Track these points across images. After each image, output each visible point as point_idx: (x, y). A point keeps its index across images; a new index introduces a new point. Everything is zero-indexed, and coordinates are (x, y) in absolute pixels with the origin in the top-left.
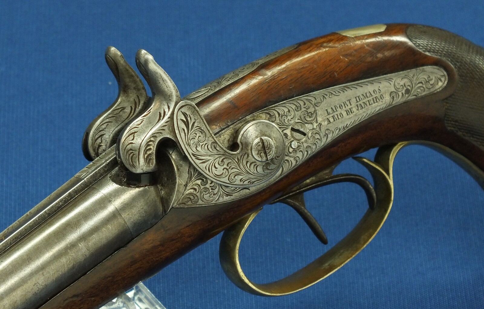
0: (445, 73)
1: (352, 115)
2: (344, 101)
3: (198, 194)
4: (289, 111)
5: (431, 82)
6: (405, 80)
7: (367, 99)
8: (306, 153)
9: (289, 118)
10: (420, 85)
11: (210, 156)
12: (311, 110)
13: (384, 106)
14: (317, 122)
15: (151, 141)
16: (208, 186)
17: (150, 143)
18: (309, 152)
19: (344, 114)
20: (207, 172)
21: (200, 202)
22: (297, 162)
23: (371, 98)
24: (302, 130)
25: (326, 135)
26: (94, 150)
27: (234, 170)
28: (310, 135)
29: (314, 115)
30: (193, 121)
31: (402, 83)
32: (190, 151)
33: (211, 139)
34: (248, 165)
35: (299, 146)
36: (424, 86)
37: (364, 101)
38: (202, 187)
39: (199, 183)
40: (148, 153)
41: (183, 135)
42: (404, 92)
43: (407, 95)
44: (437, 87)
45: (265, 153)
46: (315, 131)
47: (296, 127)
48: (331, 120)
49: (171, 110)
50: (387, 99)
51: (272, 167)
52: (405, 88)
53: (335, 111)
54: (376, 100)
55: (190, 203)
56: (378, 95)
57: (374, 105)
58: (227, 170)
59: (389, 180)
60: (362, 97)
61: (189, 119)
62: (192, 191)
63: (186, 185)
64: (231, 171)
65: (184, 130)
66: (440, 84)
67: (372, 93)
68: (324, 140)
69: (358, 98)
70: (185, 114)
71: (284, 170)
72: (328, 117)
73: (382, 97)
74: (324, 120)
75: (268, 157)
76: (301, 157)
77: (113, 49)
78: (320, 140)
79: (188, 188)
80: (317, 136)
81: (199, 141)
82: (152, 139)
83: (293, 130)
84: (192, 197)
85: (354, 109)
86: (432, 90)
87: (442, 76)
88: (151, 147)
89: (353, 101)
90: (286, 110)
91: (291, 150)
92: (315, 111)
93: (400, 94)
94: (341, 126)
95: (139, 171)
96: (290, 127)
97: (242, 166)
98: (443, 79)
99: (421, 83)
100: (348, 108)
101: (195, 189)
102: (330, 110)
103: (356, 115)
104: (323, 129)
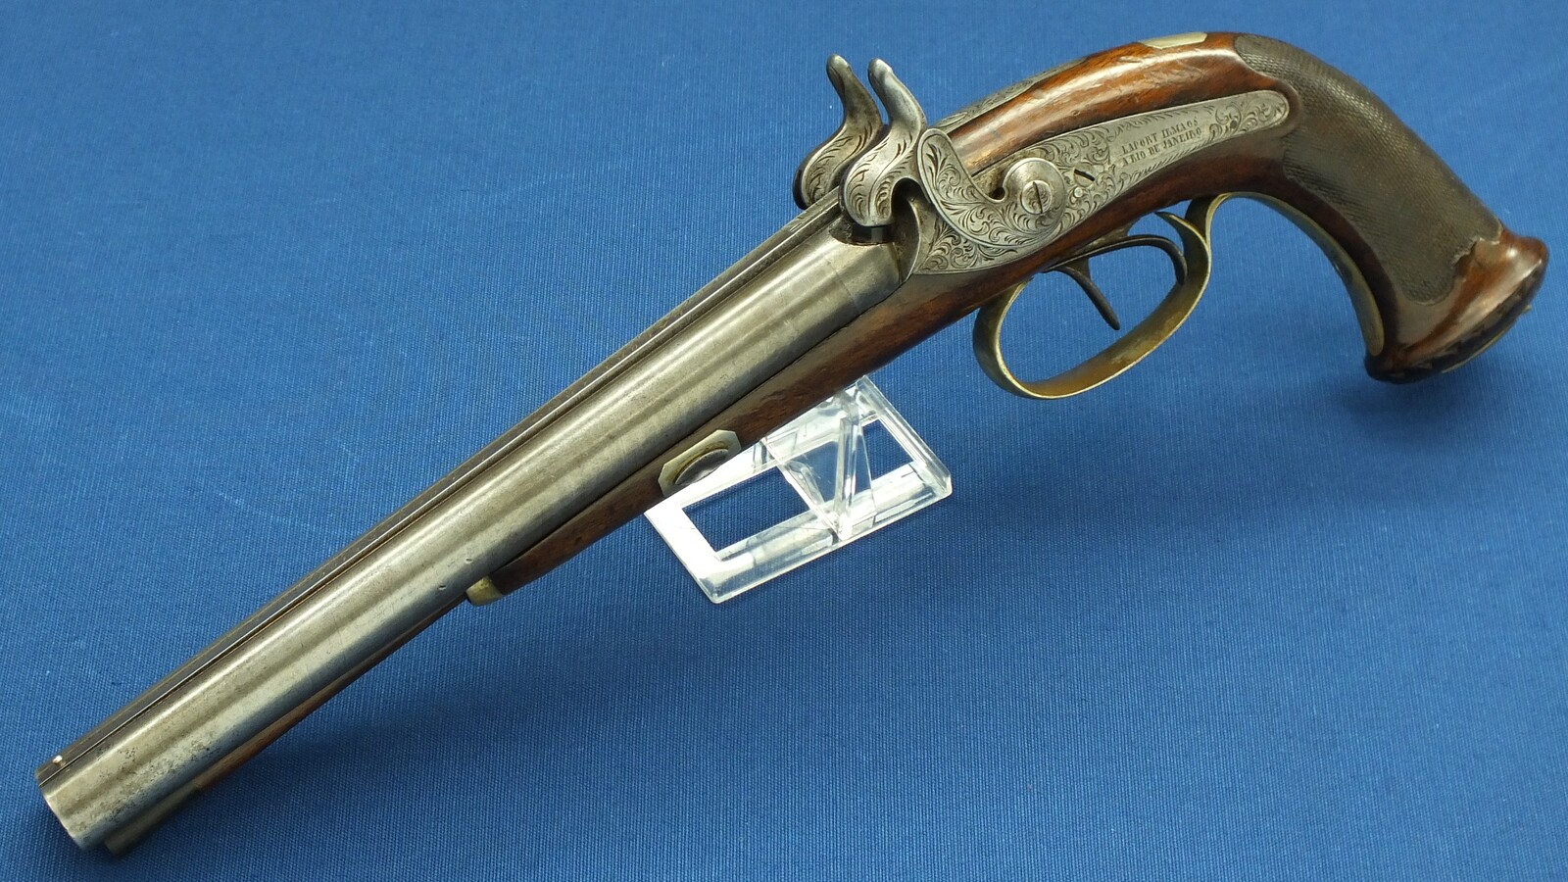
0: (1286, 101)
1: (1156, 155)
2: (1147, 135)
3: (948, 257)
4: (1072, 147)
5: (1266, 113)
6: (1232, 110)
7: (1178, 134)
8: (1094, 204)
9: (1072, 156)
10: (1252, 116)
11: (965, 204)
12: (1102, 146)
13: (1202, 143)
14: (1109, 162)
15: (886, 183)
16: (961, 246)
17: (885, 186)
18: (1098, 204)
19: (1147, 152)
20: (961, 227)
21: (950, 267)
22: (1081, 216)
23: (1184, 132)
24: (1088, 173)
25: (1122, 181)
26: (809, 194)
27: (997, 225)
28: (1099, 180)
29: (1106, 153)
30: (943, 157)
31: (1227, 114)
32: (939, 198)
33: (967, 181)
34: (1016, 218)
35: (1084, 195)
36: (1257, 118)
37: (1174, 136)
38: (953, 247)
39: (950, 242)
40: (882, 198)
41: (929, 175)
42: (1228, 125)
43: (1233, 130)
44: (1274, 119)
45: (1039, 202)
46: (1106, 176)
47: (1081, 169)
48: (1129, 160)
49: (914, 141)
50: (1206, 134)
51: (1048, 221)
52: (1231, 121)
53: (1134, 148)
54: (1190, 135)
55: (936, 268)
56: (1193, 129)
57: (1187, 142)
58: (988, 224)
59: (1205, 244)
60: (1171, 130)
61: (938, 154)
62: (939, 252)
63: (932, 244)
64: (993, 226)
65: (931, 169)
66: (1279, 115)
67: (1186, 126)
68: (1119, 187)
69: (1165, 132)
70: (932, 148)
71: (1064, 227)
72: (1125, 156)
73: (1198, 131)
74: (1119, 161)
75: (1044, 208)
76: (1086, 211)
77: (838, 59)
78: (1114, 187)
79: (934, 248)
80: (1110, 182)
81: (951, 185)
82: (888, 180)
83: (1076, 172)
84: (939, 261)
85: (1160, 147)
86: (1267, 124)
87: (1282, 105)
88: (886, 191)
89: (1160, 138)
90: (1069, 146)
91: (1074, 200)
92: (1107, 148)
93: (1224, 128)
94: (1141, 169)
95: (869, 224)
96: (1074, 169)
97: (1007, 220)
98: (1282, 109)
99: (1253, 113)
100: (1151, 145)
101: (944, 250)
102: (1127, 148)
103: (1163, 155)
104: (1117, 173)
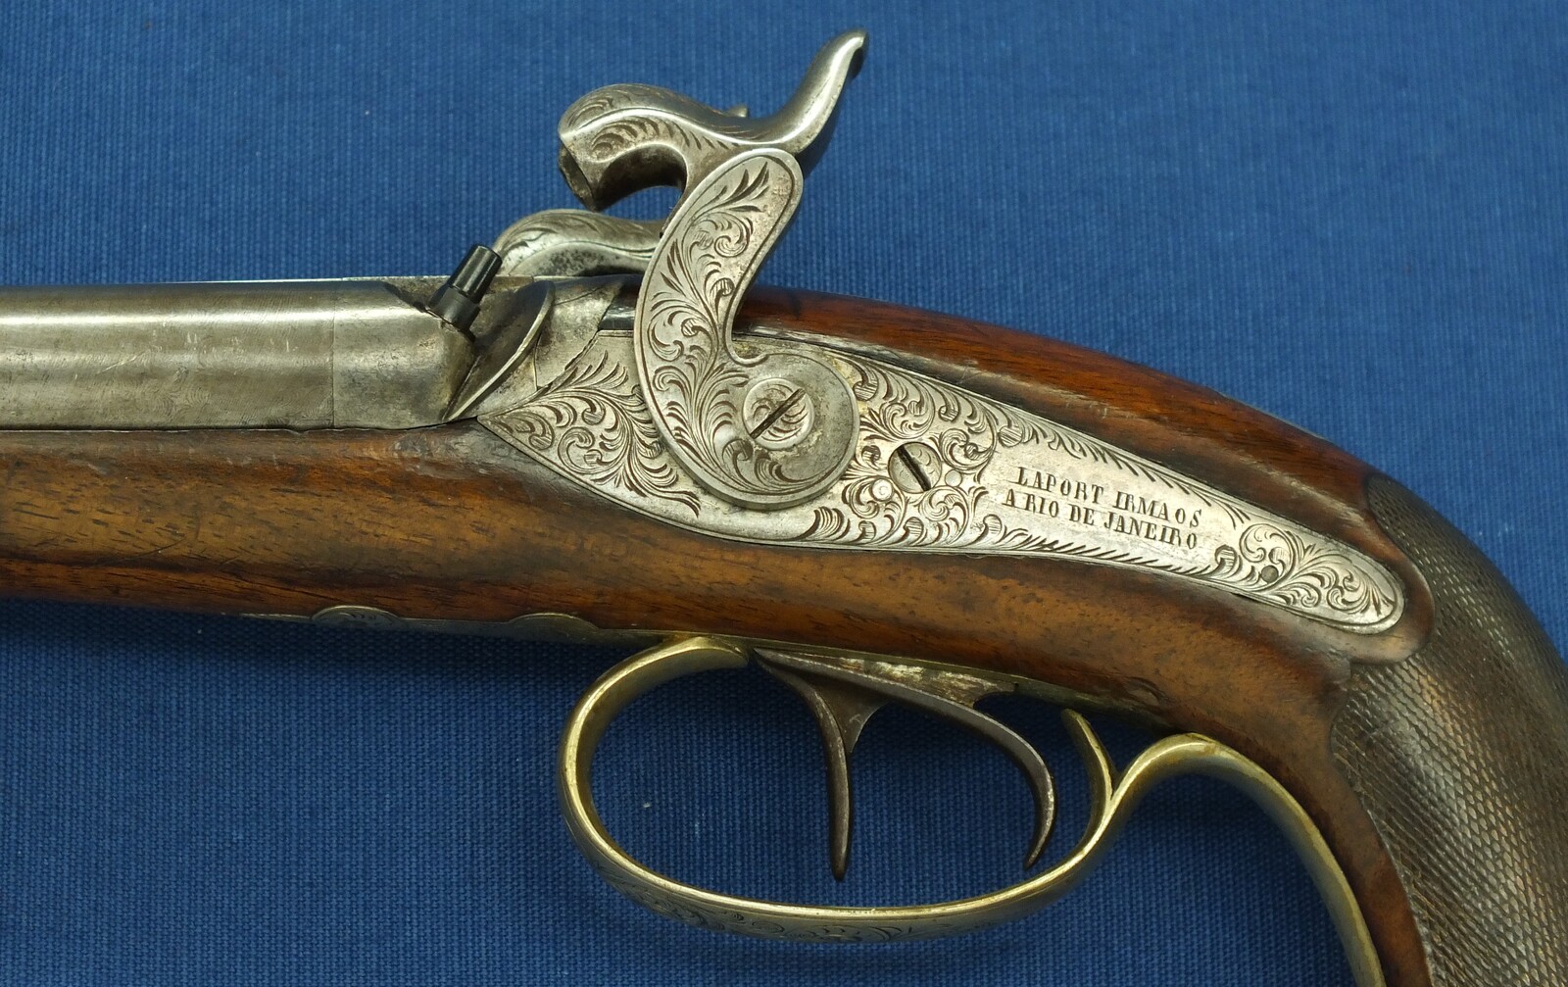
0: (1401, 601)
1: (1081, 527)
2: (1083, 480)
3: (560, 433)
5: (1349, 596)
6: (1281, 547)
7: (1147, 518)
8: (901, 532)
9: (910, 419)
10: (1316, 582)
12: (984, 442)
13: (1187, 566)
14: (977, 479)
16: (597, 431)
18: (912, 537)
19: (1065, 511)
21: (553, 455)
22: (863, 535)
23: (1161, 523)
24: (926, 470)
25: (984, 528)
29: (982, 459)
31: (1268, 545)
35: (891, 501)
36: (1324, 592)
37: (1139, 517)
38: (580, 423)
39: (580, 411)
42: (1259, 568)
43: (1262, 583)
44: (1358, 618)
46: (958, 498)
47: (914, 454)
48: (1021, 501)
50: (1202, 557)
52: (1267, 562)
53: (1044, 486)
54: (1171, 536)
55: (525, 438)
56: (1184, 529)
57: (1157, 544)
60: (1137, 502)
62: (550, 414)
63: (542, 391)
67: (1171, 513)
68: (971, 535)
69: (1123, 500)
71: (818, 530)
72: (1016, 488)
73: (1192, 540)
74: (999, 489)
76: (881, 532)
78: (962, 530)
79: (545, 400)
80: (957, 513)
83: (902, 453)
84: (539, 429)
85: (1099, 519)
86: (1338, 615)
87: (1388, 602)
89: (1108, 498)
90: (914, 397)
91: (865, 496)
92: (991, 451)
93: (1247, 567)
94: (1037, 532)
96: (900, 443)
98: (1385, 610)
99: (1321, 579)
100: (1082, 504)
101: (559, 417)
102: (1030, 476)
103: (1094, 535)
104: (983, 507)
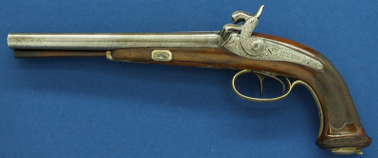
0: (323, 66)
1: (288, 58)
2: (288, 53)
3: (232, 48)
4: (270, 45)
5: (317, 65)
7: (295, 57)
10: (313, 64)
12: (277, 49)
13: (299, 62)
14: (277, 53)
18: (270, 59)
19: (286, 56)
21: (232, 50)
22: (265, 59)
23: (296, 57)
24: (271, 52)
25: (277, 58)
28: (273, 54)
29: (277, 50)
31: (308, 60)
35: (267, 55)
36: (314, 65)
37: (294, 57)
38: (235, 47)
42: (307, 62)
43: (307, 64)
44: (318, 68)
46: (275, 55)
47: (270, 50)
48: (281, 55)
50: (301, 61)
52: (308, 62)
53: (284, 53)
55: (229, 48)
56: (299, 58)
57: (296, 60)
59: (291, 86)
60: (294, 55)
62: (231, 46)
67: (297, 56)
69: (292, 55)
71: (260, 58)
72: (281, 54)
73: (300, 59)
74: (279, 54)
76: (267, 58)
78: (275, 58)
79: (231, 44)
80: (275, 56)
85: (290, 57)
86: (316, 68)
87: (321, 66)
89: (291, 55)
91: (265, 55)
94: (283, 59)
96: (268, 49)
98: (321, 67)
100: (288, 55)
102: (282, 52)
103: (289, 59)
104: (277, 56)
